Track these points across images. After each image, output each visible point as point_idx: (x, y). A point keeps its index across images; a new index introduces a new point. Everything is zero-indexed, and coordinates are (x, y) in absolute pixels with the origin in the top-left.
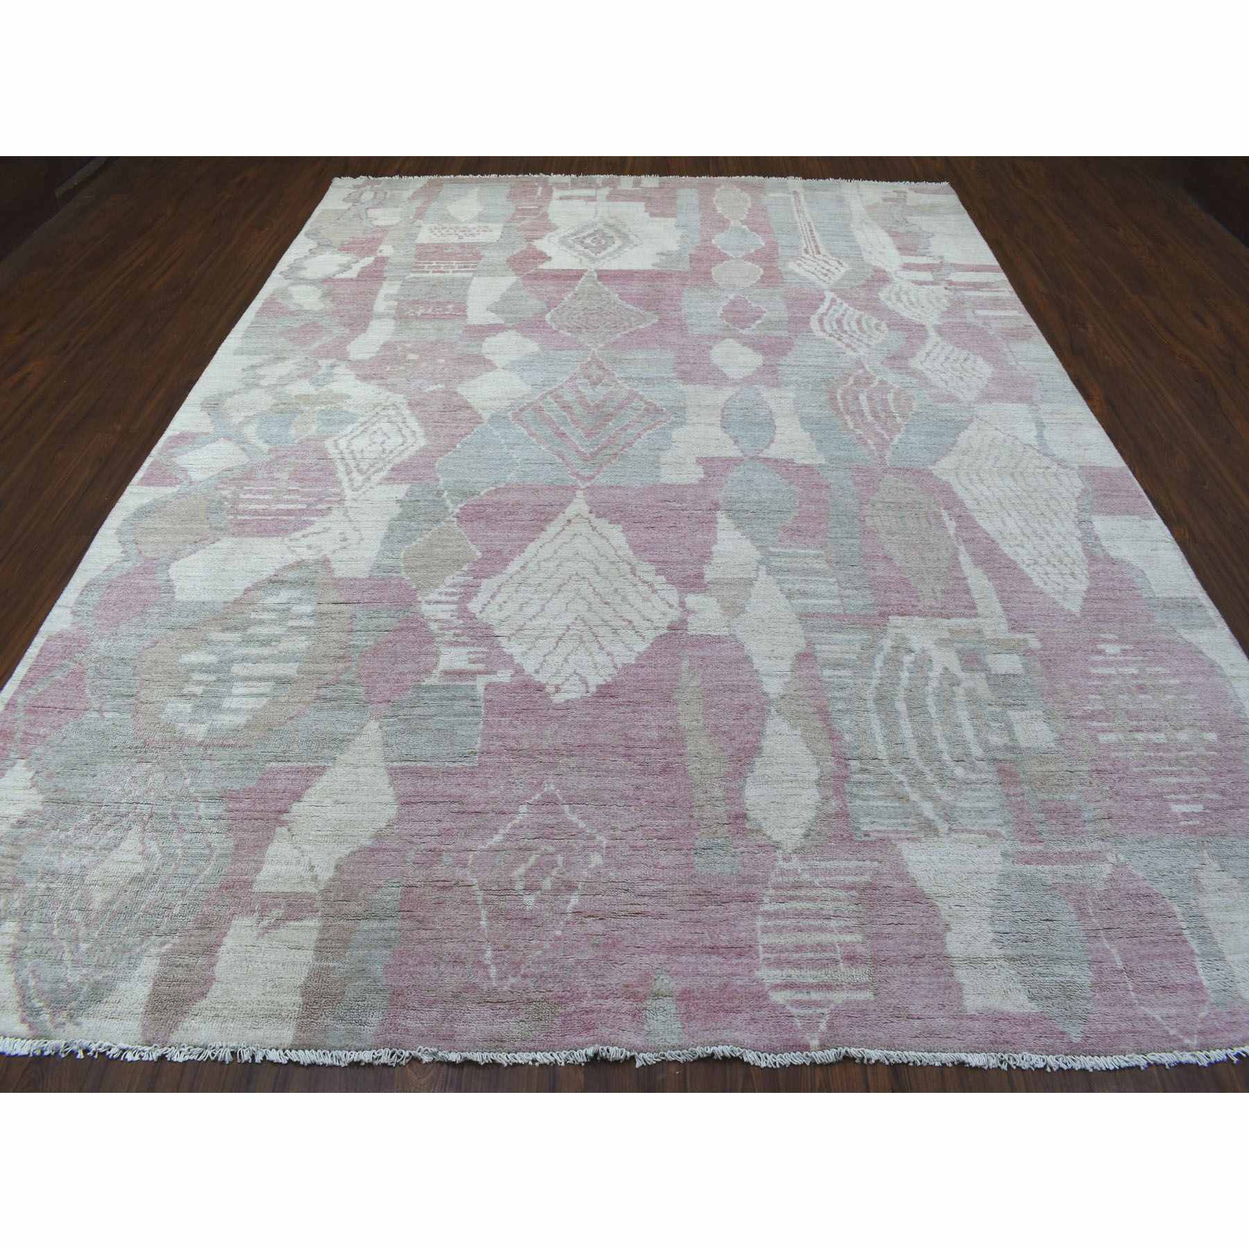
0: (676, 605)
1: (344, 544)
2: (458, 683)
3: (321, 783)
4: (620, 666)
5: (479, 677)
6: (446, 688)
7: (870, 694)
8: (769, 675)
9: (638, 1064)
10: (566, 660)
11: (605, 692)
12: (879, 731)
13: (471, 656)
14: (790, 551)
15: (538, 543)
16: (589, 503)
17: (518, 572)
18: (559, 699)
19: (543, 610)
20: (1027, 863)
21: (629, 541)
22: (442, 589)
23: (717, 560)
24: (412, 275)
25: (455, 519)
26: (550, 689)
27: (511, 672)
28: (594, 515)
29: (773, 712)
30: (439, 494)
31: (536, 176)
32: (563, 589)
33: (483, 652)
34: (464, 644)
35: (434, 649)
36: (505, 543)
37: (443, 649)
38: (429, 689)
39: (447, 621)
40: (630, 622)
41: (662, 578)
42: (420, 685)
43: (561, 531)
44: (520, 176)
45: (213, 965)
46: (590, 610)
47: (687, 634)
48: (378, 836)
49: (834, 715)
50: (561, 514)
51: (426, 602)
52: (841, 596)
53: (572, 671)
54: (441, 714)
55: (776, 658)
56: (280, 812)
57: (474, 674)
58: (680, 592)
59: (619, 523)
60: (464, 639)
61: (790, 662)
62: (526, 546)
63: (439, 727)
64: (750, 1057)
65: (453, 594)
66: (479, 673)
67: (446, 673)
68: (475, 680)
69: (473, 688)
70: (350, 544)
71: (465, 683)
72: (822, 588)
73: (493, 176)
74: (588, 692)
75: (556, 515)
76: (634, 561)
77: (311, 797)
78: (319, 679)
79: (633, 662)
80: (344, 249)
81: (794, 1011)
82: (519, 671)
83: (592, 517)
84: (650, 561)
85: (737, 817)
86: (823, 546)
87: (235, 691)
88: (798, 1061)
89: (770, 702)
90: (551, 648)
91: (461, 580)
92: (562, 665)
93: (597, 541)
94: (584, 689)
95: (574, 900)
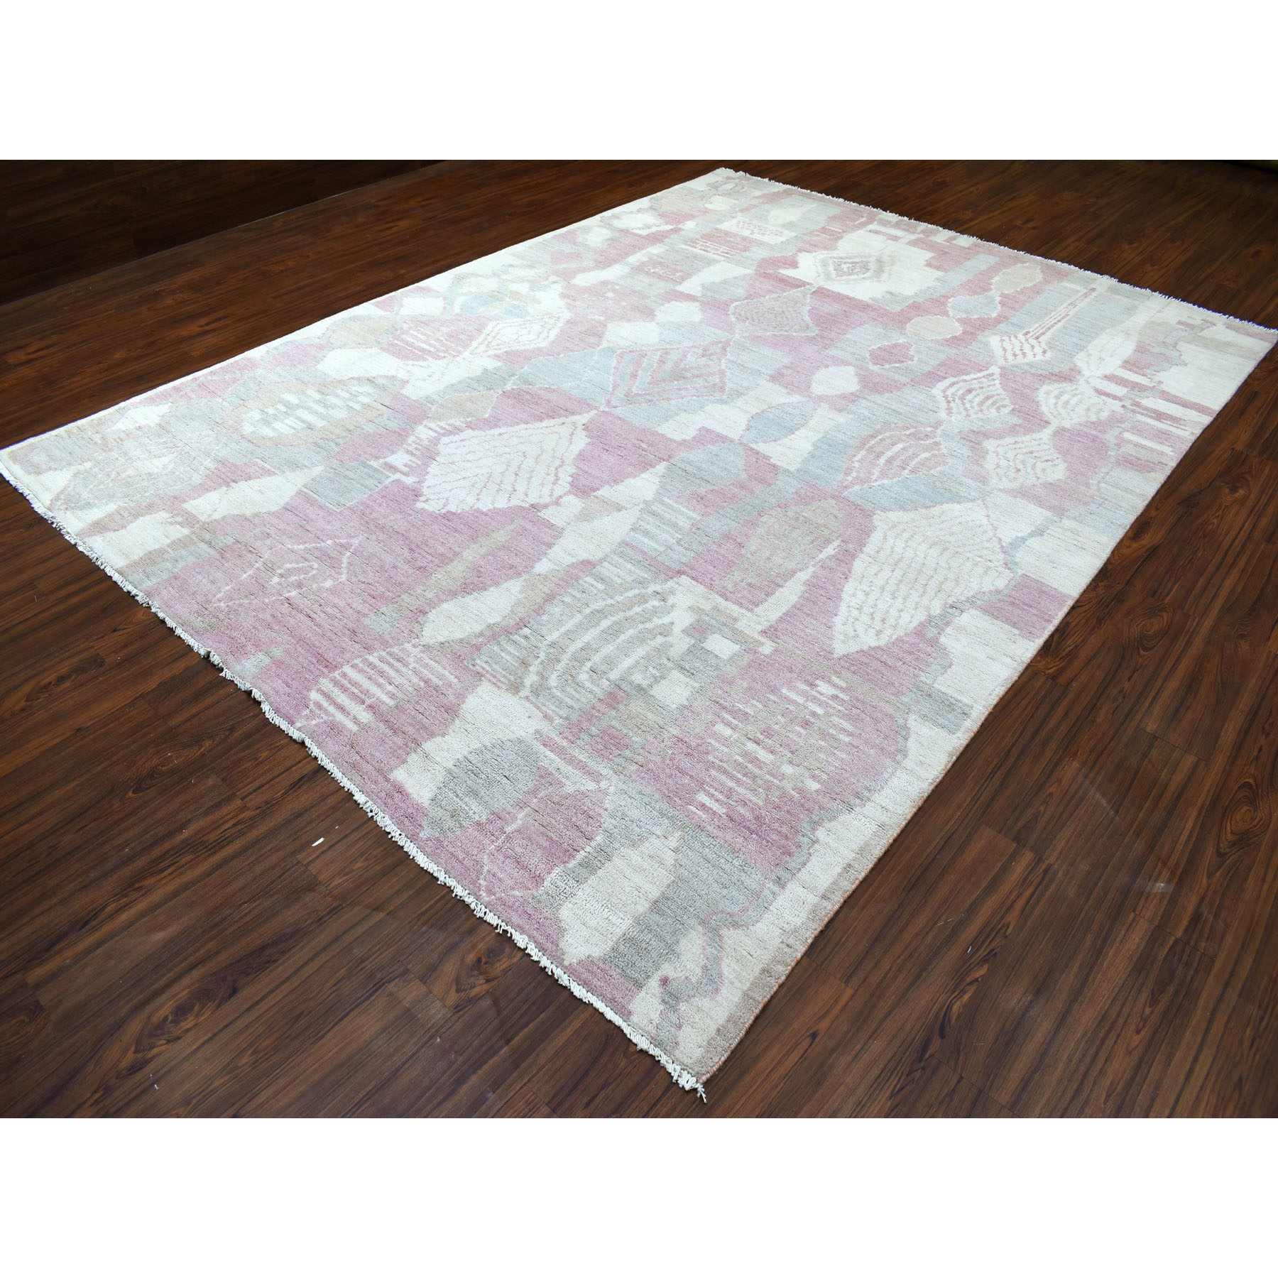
0: (555, 496)
1: (427, 378)
2: (384, 471)
3: (267, 480)
4: (475, 508)
5: (398, 474)
6: (376, 470)
8: (550, 560)
9: (222, 674)
10: (452, 490)
11: (448, 516)
12: (569, 626)
13: (409, 462)
14: (677, 506)
15: (528, 426)
16: (590, 420)
17: (494, 435)
18: (420, 505)
19: (478, 460)
20: (544, 745)
21: (582, 450)
22: (443, 423)
23: (619, 487)
24: (683, 246)
25: (501, 392)
26: (423, 498)
27: (417, 480)
28: (583, 427)
29: (522, 578)
31: (875, 210)
32: (505, 455)
33: (417, 464)
34: (414, 455)
35: (396, 450)
36: (510, 417)
37: (400, 452)
38: (368, 466)
39: (421, 440)
40: (515, 490)
41: (570, 479)
42: (366, 462)
43: (551, 426)
44: (863, 206)
45: (132, 522)
46: (502, 473)
47: (537, 513)
48: (256, 515)
49: (556, 601)
50: (565, 418)
51: (425, 425)
52: (669, 547)
53: (447, 496)
54: (356, 480)
55: (570, 554)
56: (234, 481)
57: (398, 471)
58: (568, 491)
59: (591, 438)
61: (574, 561)
62: (519, 425)
63: (346, 485)
64: (265, 707)
65: (444, 429)
66: (401, 472)
67: (386, 464)
68: (394, 474)
69: (388, 477)
70: (429, 380)
71: (387, 473)
72: (663, 537)
73: (841, 200)
74: (439, 511)
75: (560, 416)
76: (568, 462)
77: (254, 483)
78: (327, 435)
79: (485, 511)
80: (662, 215)
81: (312, 706)
82: (421, 481)
83: (581, 427)
84: (577, 467)
85: (420, 611)
87: (287, 421)
88: (283, 727)
89: (529, 573)
90: (452, 480)
91: (458, 424)
92: (446, 491)
93: (564, 441)
94: (439, 508)
95: (294, 593)
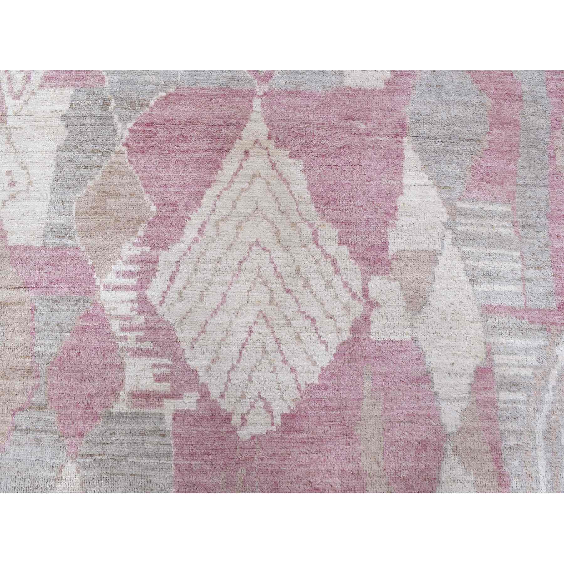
0: (359, 295)
1: (13, 189)
2: (147, 410)
4: (303, 387)
5: (166, 402)
6: (135, 416)
7: (540, 426)
8: (448, 400)
10: (250, 379)
11: (290, 424)
12: (544, 474)
13: (157, 371)
14: (477, 207)
15: (216, 189)
16: (269, 122)
17: (196, 240)
18: (244, 434)
19: (224, 301)
21: (311, 187)
22: (120, 266)
23: (403, 221)
25: (125, 149)
26: (236, 420)
27: (195, 395)
28: (273, 142)
29: (450, 452)
30: (106, 104)
32: (243, 267)
33: (167, 366)
34: (147, 353)
35: (118, 361)
36: (180, 190)
37: (128, 361)
38: (119, 417)
39: (128, 318)
40: (313, 321)
41: (345, 249)
42: (110, 413)
43: (239, 170)
46: (272, 300)
47: (369, 339)
49: (505, 452)
50: (238, 141)
51: (105, 286)
52: (523, 279)
53: (256, 393)
54: (133, 455)
55: (456, 374)
57: (160, 397)
58: (364, 272)
59: (300, 157)
60: (148, 345)
61: (469, 381)
62: (202, 194)
63: (133, 472)
65: (131, 274)
66: (167, 396)
67: (134, 395)
68: (161, 406)
69: (161, 418)
70: (19, 192)
71: (152, 411)
72: (505, 266)
74: (273, 424)
75: (232, 142)
76: (316, 220)
78: (12, 401)
79: (317, 382)
82: (205, 395)
83: (271, 145)
84: (333, 221)
86: (510, 198)
89: (447, 437)
90: (235, 362)
91: (136, 251)
92: (247, 385)
93: (278, 187)
94: (269, 420)
